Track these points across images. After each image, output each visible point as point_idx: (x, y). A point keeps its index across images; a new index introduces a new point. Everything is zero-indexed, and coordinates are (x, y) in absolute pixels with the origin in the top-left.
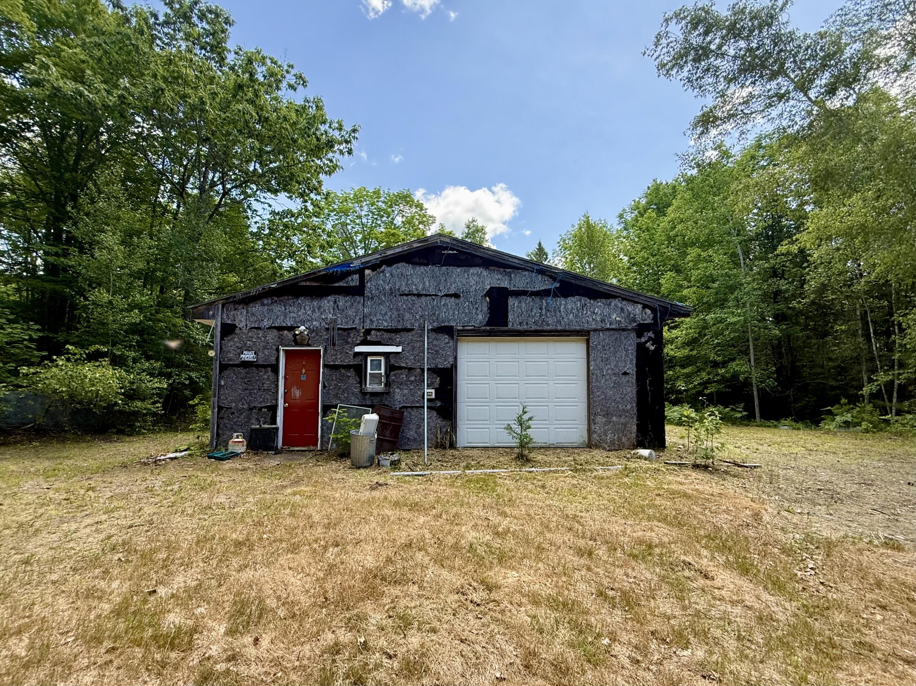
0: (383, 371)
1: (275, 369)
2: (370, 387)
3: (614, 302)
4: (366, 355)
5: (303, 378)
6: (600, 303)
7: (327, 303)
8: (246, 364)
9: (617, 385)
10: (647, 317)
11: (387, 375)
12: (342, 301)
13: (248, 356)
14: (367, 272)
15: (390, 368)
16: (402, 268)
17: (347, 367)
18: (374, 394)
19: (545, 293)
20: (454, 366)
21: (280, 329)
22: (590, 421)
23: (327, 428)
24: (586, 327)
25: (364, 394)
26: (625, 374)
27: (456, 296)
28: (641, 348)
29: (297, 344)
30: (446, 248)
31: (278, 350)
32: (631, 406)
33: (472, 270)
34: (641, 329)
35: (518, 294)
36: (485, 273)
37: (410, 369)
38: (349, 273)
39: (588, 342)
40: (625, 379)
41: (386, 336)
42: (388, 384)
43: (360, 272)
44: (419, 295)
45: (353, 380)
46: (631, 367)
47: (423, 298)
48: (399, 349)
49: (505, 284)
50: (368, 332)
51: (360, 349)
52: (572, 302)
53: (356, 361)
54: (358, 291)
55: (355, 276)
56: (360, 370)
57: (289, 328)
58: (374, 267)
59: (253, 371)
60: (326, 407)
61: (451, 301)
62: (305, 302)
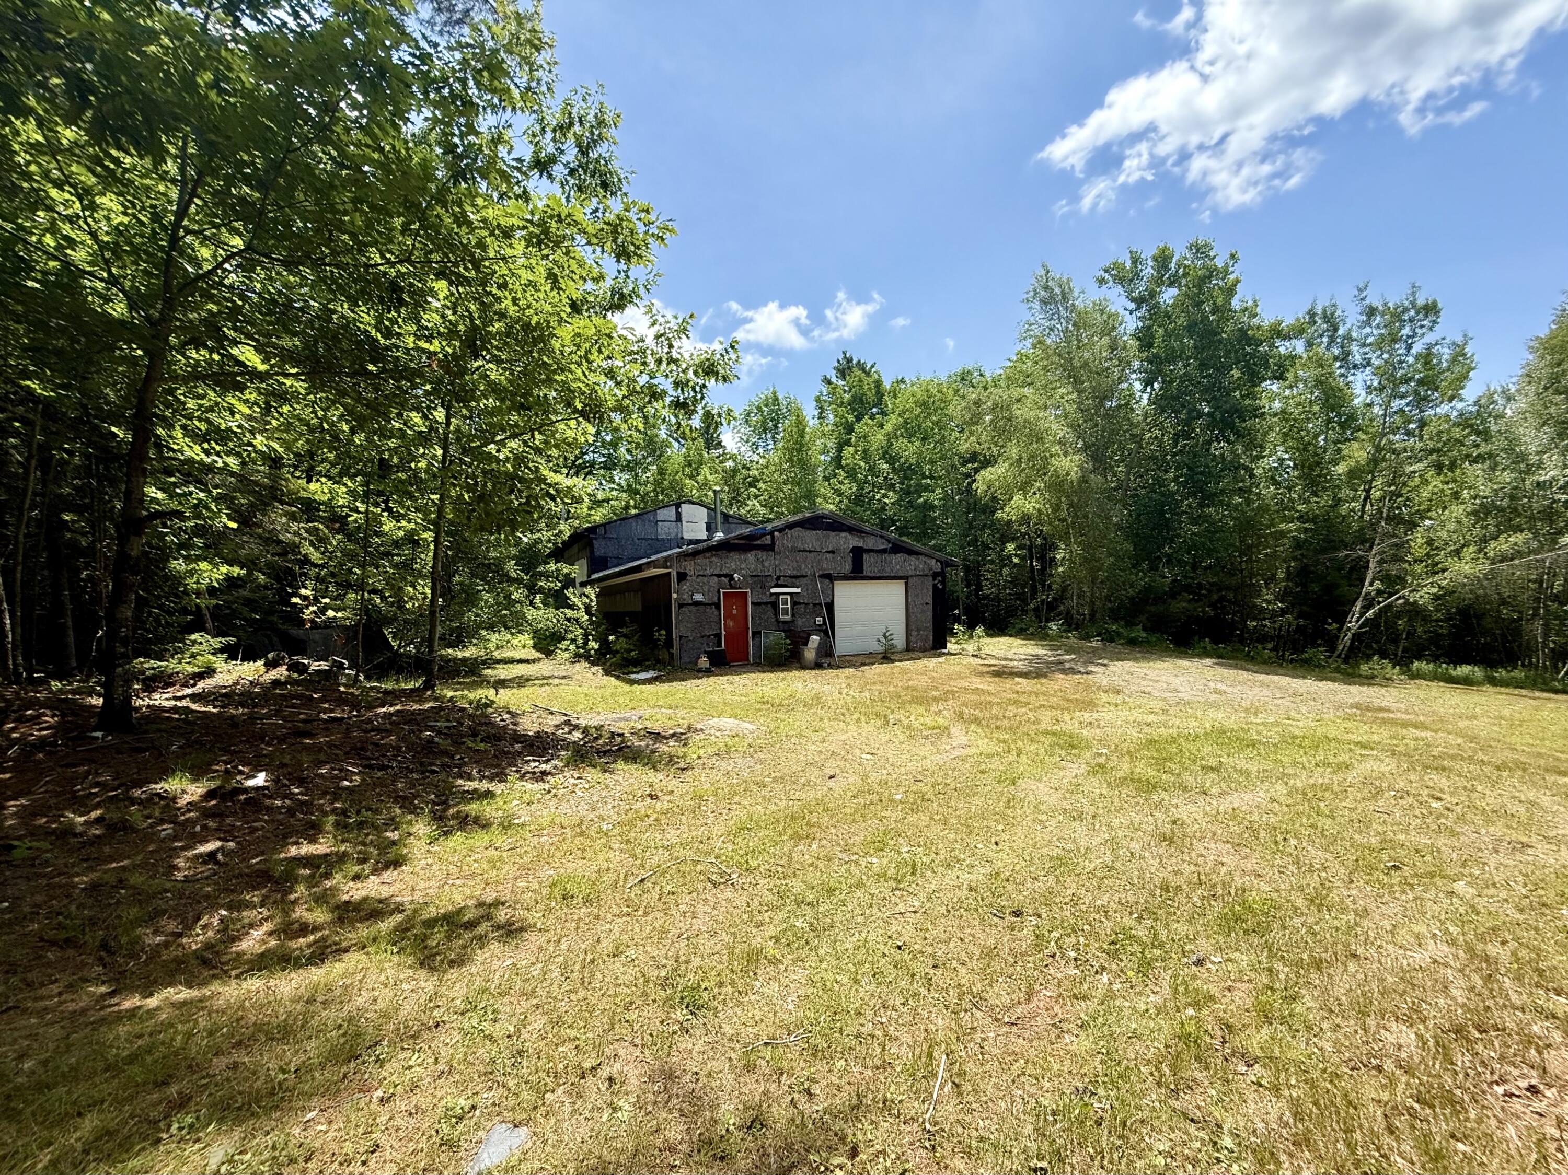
0: (789, 606)
1: (718, 606)
2: (782, 617)
3: (921, 557)
4: (778, 594)
5: (735, 612)
6: (913, 558)
7: (751, 556)
8: (697, 603)
9: (923, 612)
10: (937, 567)
11: (793, 609)
12: (761, 554)
13: (698, 597)
14: (776, 534)
15: (794, 604)
16: (797, 531)
17: (766, 603)
18: (785, 622)
19: (884, 551)
20: (833, 601)
21: (719, 576)
22: (908, 634)
23: (758, 647)
24: (906, 574)
25: (778, 621)
26: (927, 604)
27: (833, 552)
28: (935, 586)
29: (732, 587)
30: (826, 519)
31: (719, 592)
32: (930, 625)
33: (843, 534)
34: (935, 575)
35: (869, 551)
36: (849, 537)
37: (807, 604)
38: (764, 535)
39: (906, 584)
40: (926, 607)
41: (790, 580)
42: (793, 615)
43: (771, 533)
44: (810, 551)
45: (770, 613)
46: (930, 600)
47: (812, 554)
48: (799, 590)
49: (861, 545)
50: (778, 578)
51: (773, 590)
52: (899, 557)
53: (773, 599)
54: (770, 548)
55: (769, 537)
56: (775, 605)
57: (725, 576)
58: (781, 530)
59: (701, 608)
60: (754, 633)
61: (829, 556)
62: (735, 556)
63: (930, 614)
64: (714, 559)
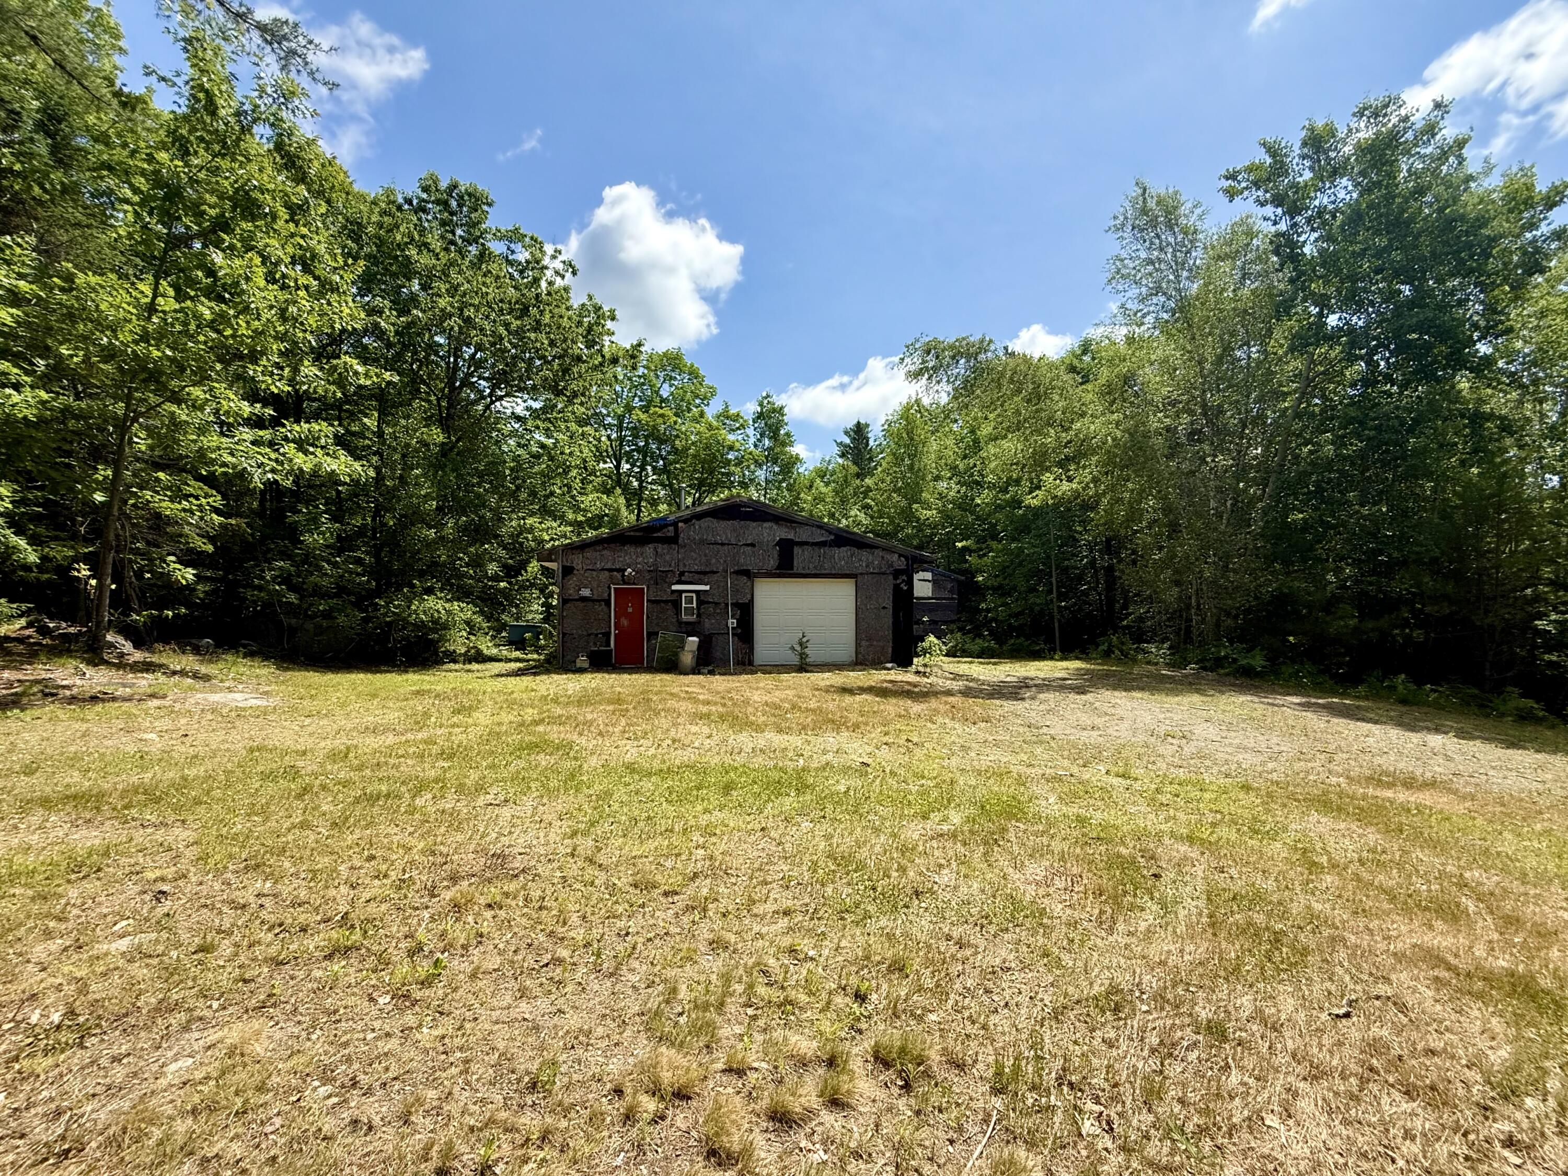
0: (695, 605)
1: (608, 603)
2: (685, 617)
3: (876, 551)
4: (681, 592)
5: (630, 610)
6: (863, 552)
7: (649, 549)
8: (584, 599)
9: (878, 617)
10: (901, 564)
11: (698, 608)
12: (661, 548)
13: (586, 592)
14: (680, 524)
15: (700, 603)
16: (707, 522)
17: (666, 602)
18: (690, 623)
19: (823, 544)
20: (752, 601)
21: (610, 570)
22: (858, 645)
23: (651, 650)
24: (855, 571)
25: (680, 623)
26: (884, 608)
27: (753, 545)
28: (896, 588)
29: (625, 583)
30: (745, 506)
31: (609, 588)
32: (889, 633)
33: (766, 525)
34: (897, 573)
35: (802, 544)
36: (775, 527)
37: (716, 604)
38: (666, 526)
39: (857, 583)
40: (883, 612)
41: (697, 577)
42: (699, 615)
43: (675, 524)
44: (723, 544)
45: (671, 613)
46: (889, 604)
47: (726, 547)
48: (707, 588)
49: (791, 536)
50: (682, 574)
51: (674, 587)
52: (844, 551)
53: (674, 597)
54: (673, 540)
55: (671, 528)
56: (676, 604)
57: (618, 570)
58: (686, 521)
59: (590, 604)
60: (649, 634)
61: (748, 549)
62: (631, 549)
63: (888, 620)
64: (605, 552)
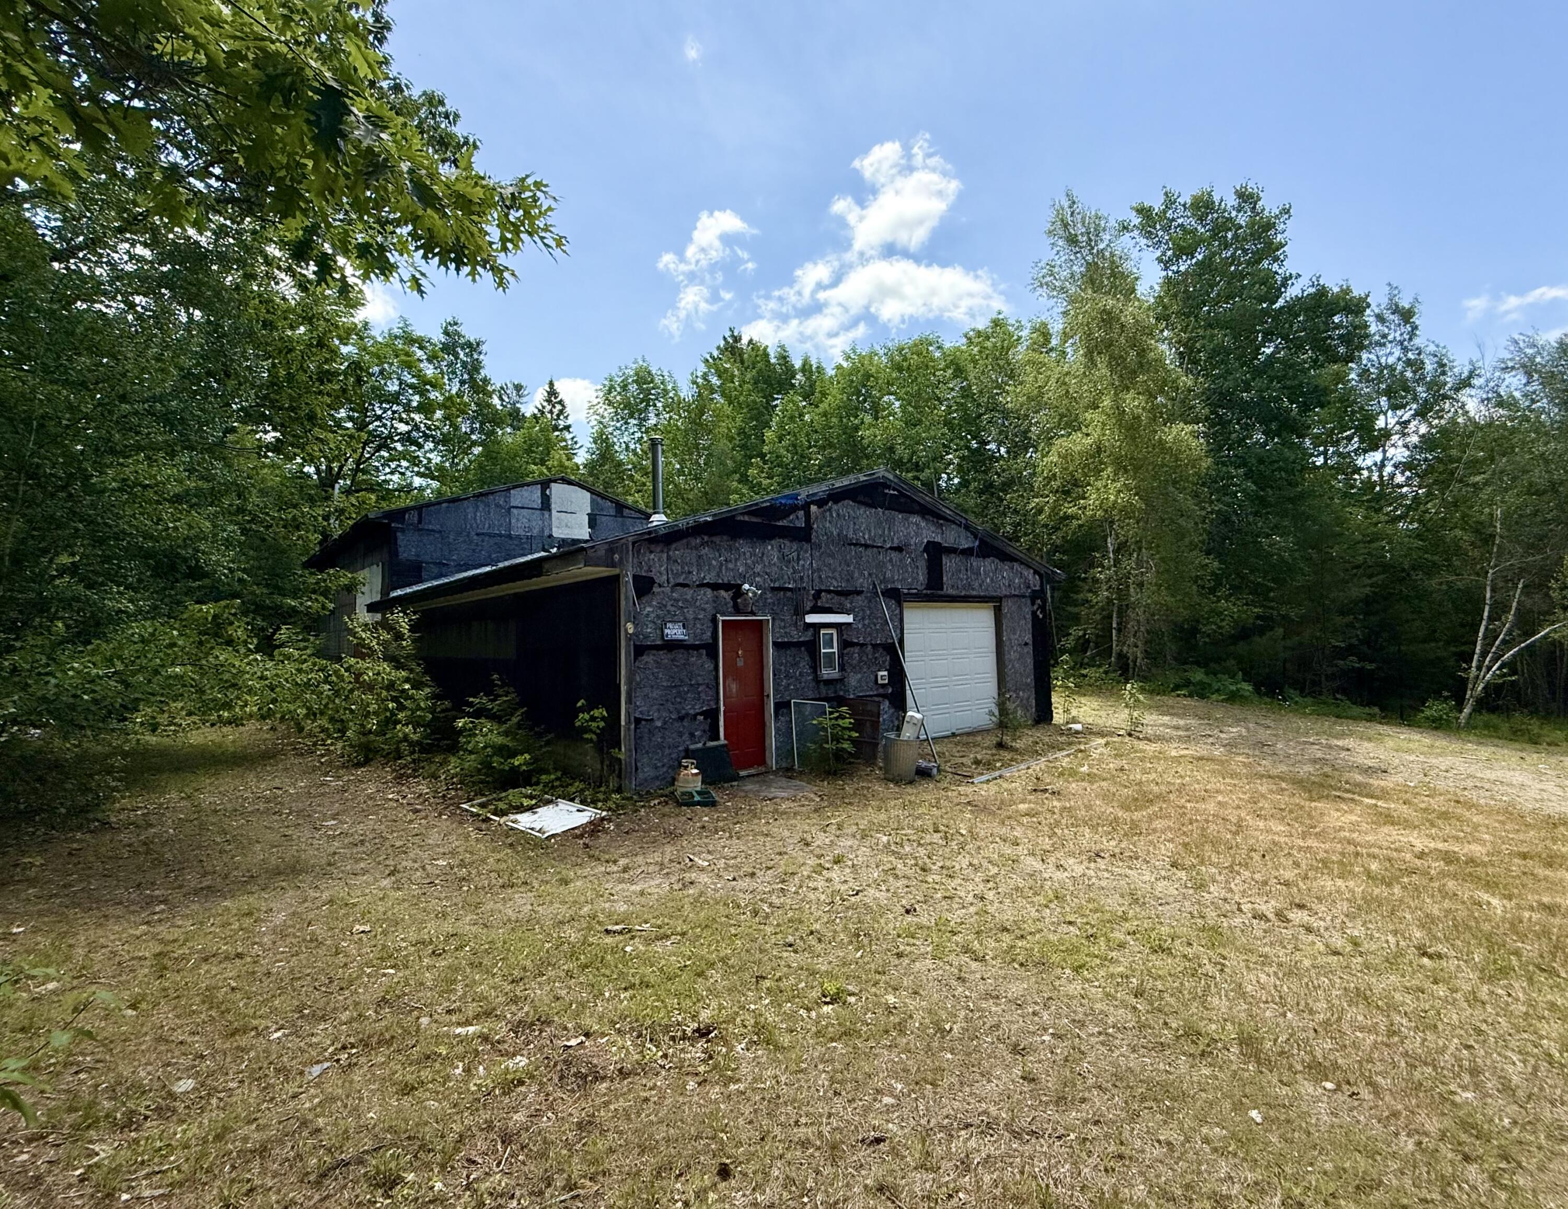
0: (835, 650)
1: (711, 650)
2: (824, 672)
3: (1016, 566)
4: (818, 626)
5: (740, 663)
6: (1006, 566)
7: (772, 550)
8: (672, 646)
9: (1022, 656)
10: (1036, 583)
11: (841, 656)
12: (790, 548)
13: (675, 632)
14: (814, 508)
15: (845, 644)
16: (846, 508)
17: (798, 645)
18: (829, 682)
19: (968, 552)
20: (901, 640)
21: (715, 587)
23: (784, 737)
24: (997, 593)
25: (817, 680)
26: (1026, 644)
27: (899, 549)
28: (1033, 614)
29: (738, 611)
30: (889, 487)
31: (714, 621)
32: (1030, 680)
33: (915, 519)
34: (1033, 597)
35: (952, 551)
36: (923, 523)
37: (862, 645)
38: (794, 508)
39: (996, 610)
40: (1025, 650)
41: (836, 598)
42: (842, 668)
43: (806, 507)
44: (866, 546)
45: (805, 663)
46: (1028, 638)
47: (869, 552)
48: (849, 619)
49: (938, 539)
50: (818, 594)
51: (811, 619)
52: (986, 565)
53: (807, 636)
54: (803, 535)
55: (801, 513)
56: (812, 647)
57: (727, 587)
58: (821, 503)
59: (680, 655)
60: (778, 706)
61: (894, 555)
62: (744, 547)
63: (1030, 661)
64: (705, 551)
